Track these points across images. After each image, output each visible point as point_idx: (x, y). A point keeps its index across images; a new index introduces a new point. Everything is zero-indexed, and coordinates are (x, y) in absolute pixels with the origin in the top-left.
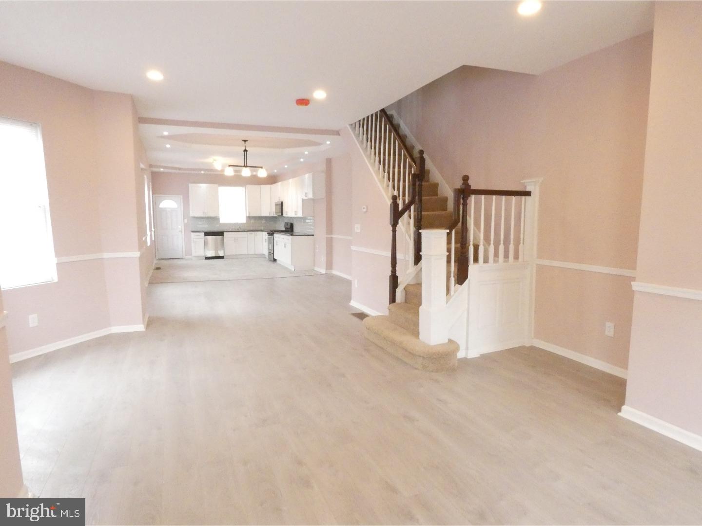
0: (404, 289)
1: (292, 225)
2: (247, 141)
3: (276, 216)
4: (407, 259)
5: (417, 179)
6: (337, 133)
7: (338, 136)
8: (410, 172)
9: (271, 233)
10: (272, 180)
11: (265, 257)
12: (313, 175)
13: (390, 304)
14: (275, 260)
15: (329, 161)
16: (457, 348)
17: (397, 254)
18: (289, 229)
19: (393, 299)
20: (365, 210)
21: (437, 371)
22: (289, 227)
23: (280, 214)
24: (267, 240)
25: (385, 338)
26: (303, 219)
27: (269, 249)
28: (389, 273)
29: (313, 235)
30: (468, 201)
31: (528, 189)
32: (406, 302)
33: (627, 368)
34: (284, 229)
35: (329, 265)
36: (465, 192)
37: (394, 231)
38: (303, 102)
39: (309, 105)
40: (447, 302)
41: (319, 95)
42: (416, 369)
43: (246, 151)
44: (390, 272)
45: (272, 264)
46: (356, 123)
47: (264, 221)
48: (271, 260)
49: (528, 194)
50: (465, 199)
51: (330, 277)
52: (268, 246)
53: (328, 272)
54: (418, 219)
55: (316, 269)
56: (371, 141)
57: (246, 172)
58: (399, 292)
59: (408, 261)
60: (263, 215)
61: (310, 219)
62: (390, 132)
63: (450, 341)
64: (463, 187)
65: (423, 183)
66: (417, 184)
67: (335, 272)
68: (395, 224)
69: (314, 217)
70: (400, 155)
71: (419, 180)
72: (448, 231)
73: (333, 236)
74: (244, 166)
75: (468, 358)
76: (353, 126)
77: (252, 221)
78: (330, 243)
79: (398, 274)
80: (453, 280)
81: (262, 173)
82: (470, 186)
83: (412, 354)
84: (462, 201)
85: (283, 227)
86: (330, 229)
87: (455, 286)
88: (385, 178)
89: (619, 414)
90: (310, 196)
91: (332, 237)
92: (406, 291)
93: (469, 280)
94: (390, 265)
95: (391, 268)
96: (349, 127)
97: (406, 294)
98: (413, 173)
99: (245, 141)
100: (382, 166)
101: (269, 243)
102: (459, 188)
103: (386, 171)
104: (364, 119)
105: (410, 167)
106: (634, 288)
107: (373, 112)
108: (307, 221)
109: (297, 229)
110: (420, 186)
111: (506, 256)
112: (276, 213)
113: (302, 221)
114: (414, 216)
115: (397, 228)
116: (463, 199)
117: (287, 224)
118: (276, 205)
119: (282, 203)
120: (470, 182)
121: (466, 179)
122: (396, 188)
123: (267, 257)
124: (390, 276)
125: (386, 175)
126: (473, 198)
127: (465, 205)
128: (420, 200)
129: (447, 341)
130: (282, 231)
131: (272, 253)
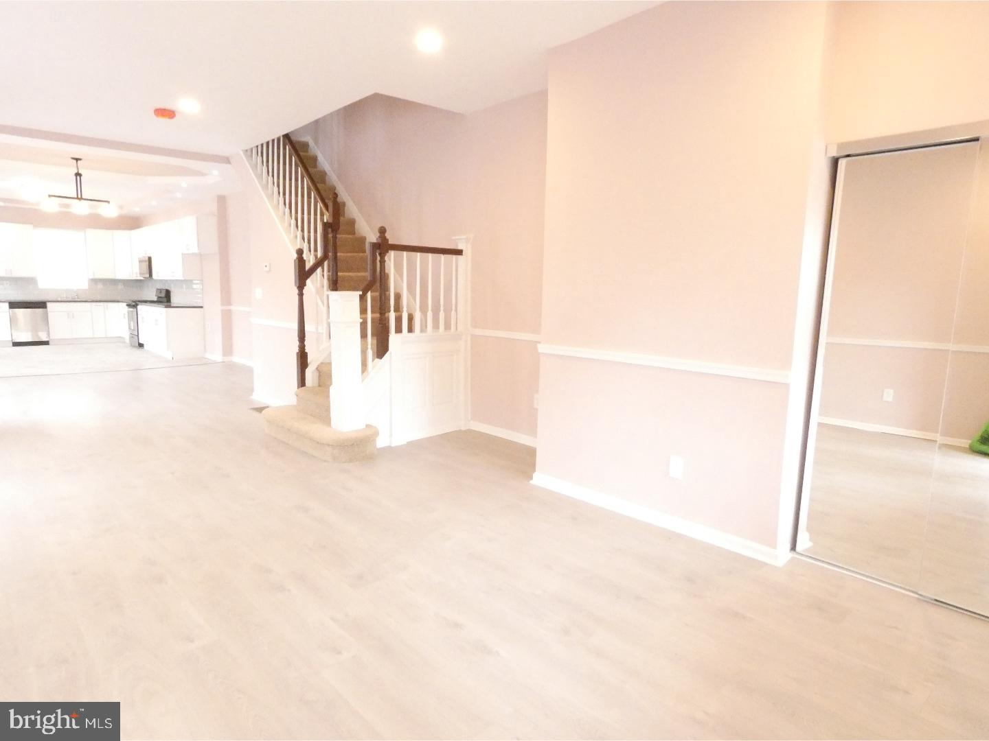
0: (317, 368)
1: (168, 293)
2: (80, 159)
3: (143, 279)
4: (320, 331)
5: (330, 230)
6: (227, 160)
7: (228, 166)
8: (322, 220)
9: (134, 305)
10: (132, 222)
11: (125, 342)
12: (197, 218)
13: (298, 387)
14: (141, 345)
15: (222, 200)
16: (376, 434)
17: (306, 326)
18: (165, 298)
19: (302, 382)
20: (267, 269)
21: (351, 461)
22: (163, 295)
23: (148, 276)
24: (126, 316)
25: (289, 430)
26: (187, 282)
27: (130, 328)
28: (296, 349)
29: (202, 307)
30: (386, 258)
31: (460, 248)
32: (319, 386)
33: (536, 437)
34: (155, 299)
35: (228, 349)
36: (383, 247)
37: (301, 295)
38: (165, 113)
39: (175, 118)
40: (363, 381)
41: (188, 105)
42: (325, 461)
43: (78, 175)
44: (298, 348)
45: (138, 352)
46: (252, 149)
47: (120, 287)
48: (134, 347)
49: (459, 252)
50: (382, 255)
51: (230, 368)
52: (129, 324)
53: (227, 359)
54: (333, 281)
55: (208, 356)
56: (273, 176)
57: (81, 208)
58: (310, 372)
59: (322, 334)
60: (119, 277)
61: (198, 284)
62: (296, 166)
63: (367, 426)
64: (380, 241)
65: (338, 236)
66: (330, 236)
67: (236, 359)
68: (301, 286)
69: (202, 280)
70: (309, 197)
71: (333, 231)
72: (361, 293)
73: (232, 308)
74: (77, 198)
75: (393, 446)
76: (249, 153)
77: (100, 286)
78: (227, 318)
79: (307, 350)
80: (370, 353)
81: (110, 211)
82: (388, 240)
83: (320, 444)
84: (379, 258)
85: (154, 293)
86: (227, 298)
87: (373, 360)
88: (292, 225)
89: (531, 482)
90: (195, 250)
91: (230, 310)
92: (320, 372)
93: (391, 353)
94: (297, 339)
95: (298, 343)
96: (241, 153)
97: (320, 376)
98: (325, 221)
99: (77, 160)
100: (287, 209)
101: (130, 319)
102: (375, 241)
103: (293, 217)
104: (262, 145)
105: (322, 215)
106: (540, 351)
107: (275, 136)
108: (195, 286)
109: (175, 299)
110: (335, 238)
111: (436, 326)
112: (140, 274)
113: (184, 286)
114: (328, 276)
115: (304, 291)
116: (380, 254)
117: (160, 291)
118: (140, 261)
119: (150, 259)
120: (388, 235)
121: (382, 231)
122: (306, 240)
123: (127, 341)
124: (297, 353)
125: (293, 221)
126: (392, 255)
127: (383, 262)
128: (335, 258)
129: (365, 427)
130: (152, 302)
131: (135, 334)
